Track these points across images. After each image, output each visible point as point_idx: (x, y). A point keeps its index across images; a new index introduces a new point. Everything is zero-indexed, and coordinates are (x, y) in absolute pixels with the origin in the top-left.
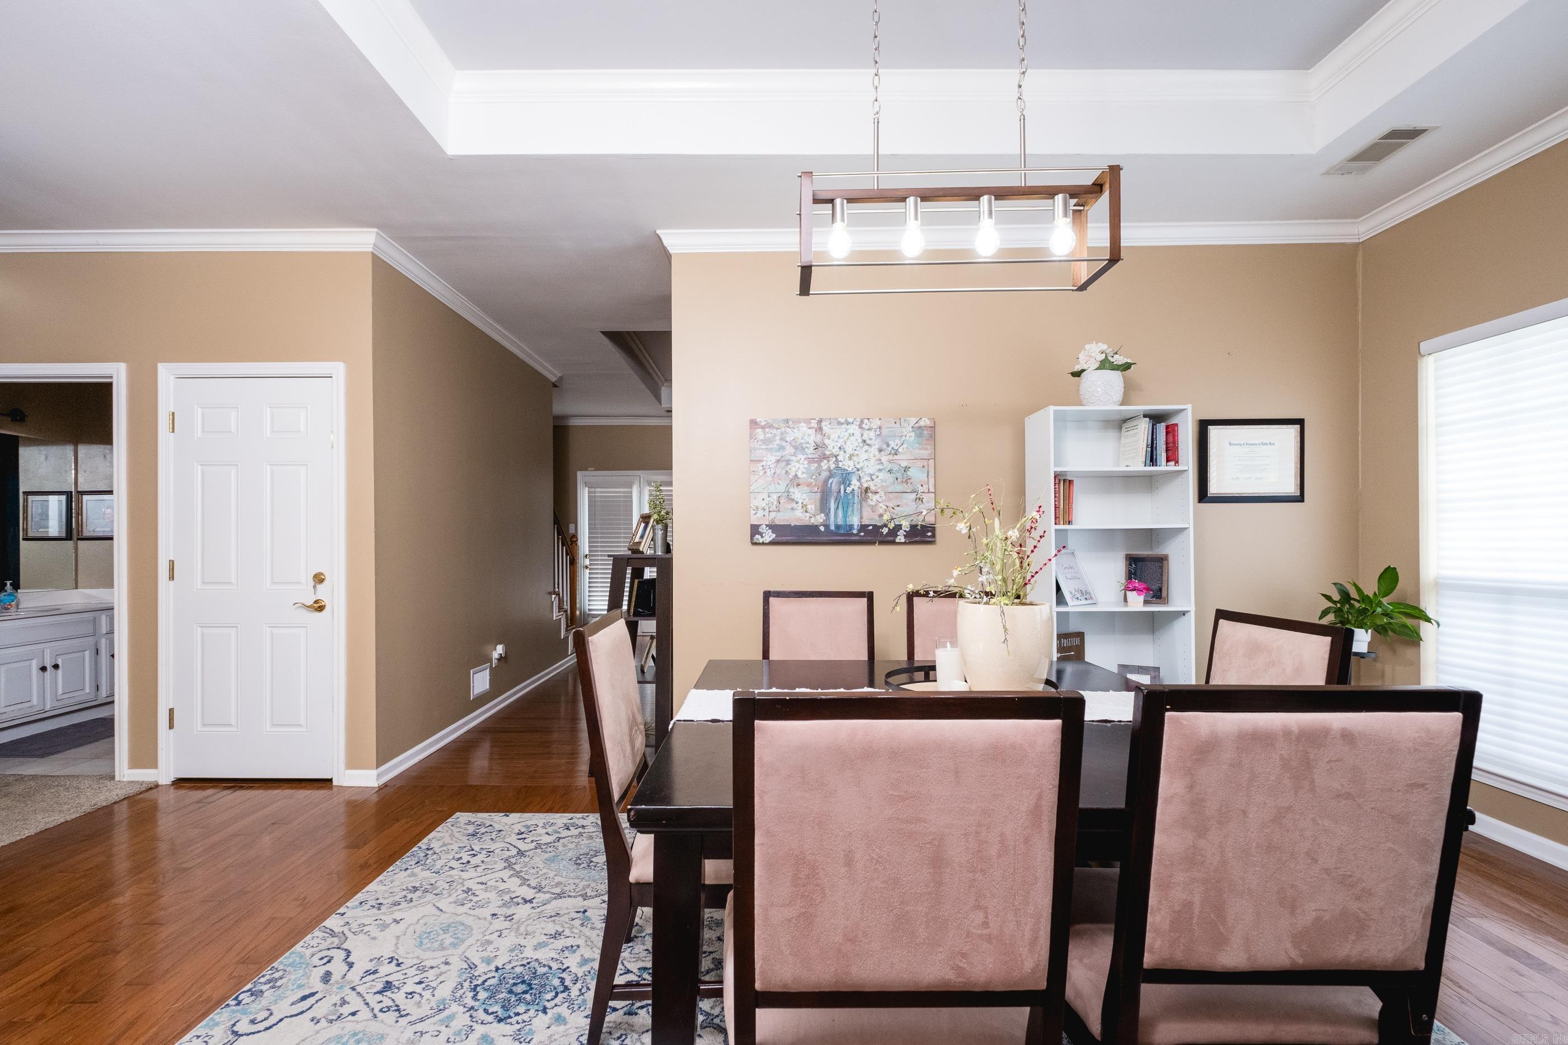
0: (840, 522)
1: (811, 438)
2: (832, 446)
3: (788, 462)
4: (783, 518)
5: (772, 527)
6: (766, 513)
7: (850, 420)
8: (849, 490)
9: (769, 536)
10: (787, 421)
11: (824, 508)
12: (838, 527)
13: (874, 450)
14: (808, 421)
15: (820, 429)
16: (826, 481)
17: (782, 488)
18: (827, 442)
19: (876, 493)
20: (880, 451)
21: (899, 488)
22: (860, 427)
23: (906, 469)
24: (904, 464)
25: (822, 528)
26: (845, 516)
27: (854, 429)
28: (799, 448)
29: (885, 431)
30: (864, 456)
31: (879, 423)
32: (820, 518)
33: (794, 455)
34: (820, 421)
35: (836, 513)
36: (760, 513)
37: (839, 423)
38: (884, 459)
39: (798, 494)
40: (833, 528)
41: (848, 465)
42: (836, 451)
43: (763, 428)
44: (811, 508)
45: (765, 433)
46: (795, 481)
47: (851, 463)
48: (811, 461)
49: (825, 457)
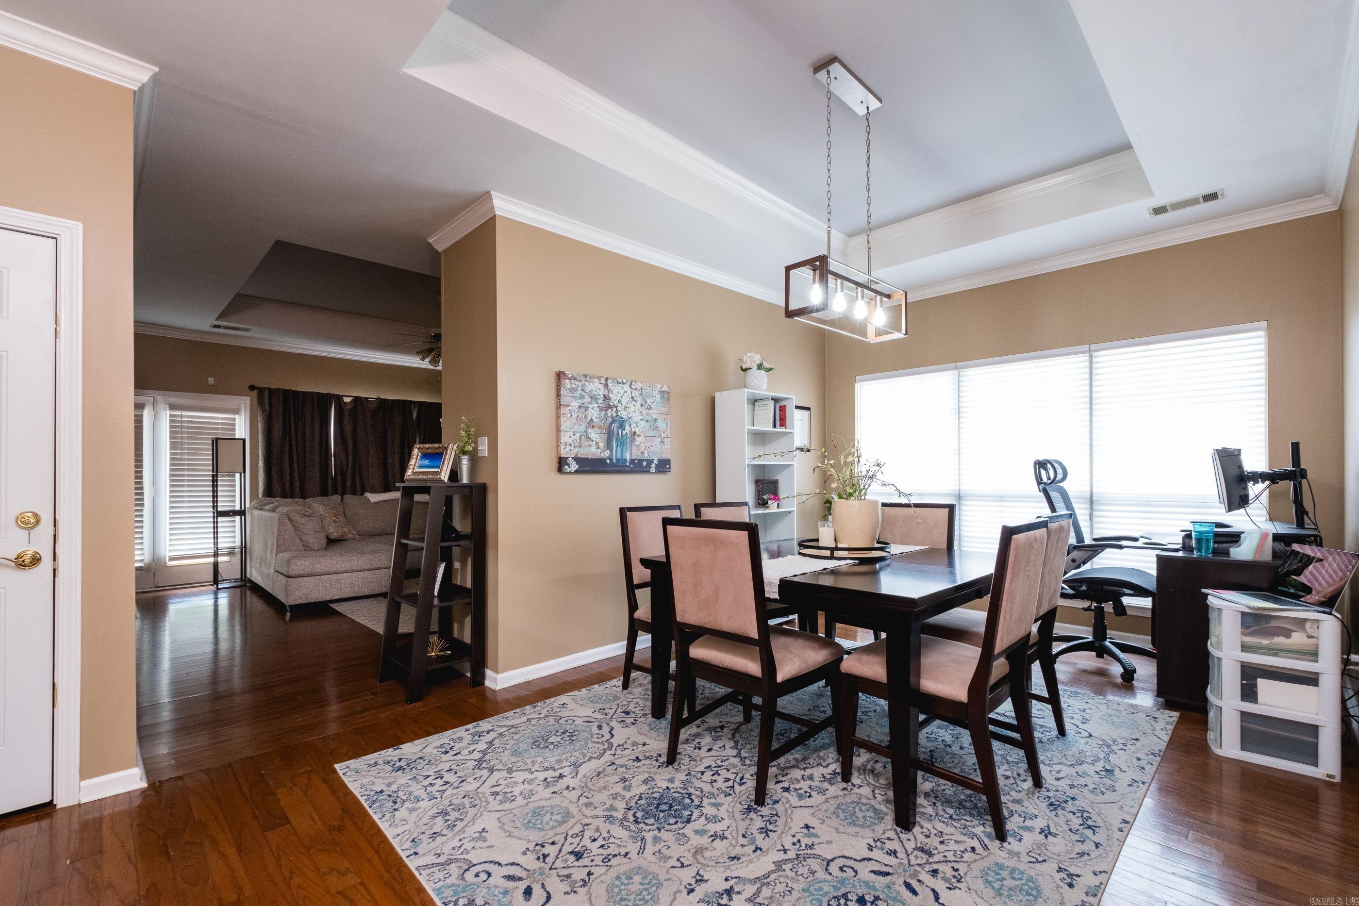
0: (619, 457)
1: (602, 392)
2: (614, 400)
3: (586, 409)
4: (583, 453)
5: (577, 459)
6: (572, 448)
7: (625, 381)
8: (624, 433)
9: (574, 467)
10: (586, 376)
11: (609, 446)
12: (617, 460)
13: (638, 405)
14: (599, 378)
15: (606, 385)
16: (610, 425)
17: (582, 429)
18: (611, 395)
19: (639, 436)
20: (642, 405)
21: (652, 433)
22: (630, 387)
23: (656, 420)
24: (655, 417)
25: (608, 461)
26: (622, 453)
27: (626, 387)
28: (594, 398)
29: (644, 392)
30: (632, 409)
31: (641, 385)
32: (607, 453)
33: (590, 403)
34: (607, 379)
35: (616, 450)
36: (568, 448)
37: (618, 383)
38: (644, 412)
39: (594, 434)
40: (614, 461)
41: (623, 414)
42: (616, 403)
43: (570, 379)
44: (601, 445)
45: (571, 384)
46: (591, 424)
47: (625, 413)
48: (601, 409)
49: (609, 407)
